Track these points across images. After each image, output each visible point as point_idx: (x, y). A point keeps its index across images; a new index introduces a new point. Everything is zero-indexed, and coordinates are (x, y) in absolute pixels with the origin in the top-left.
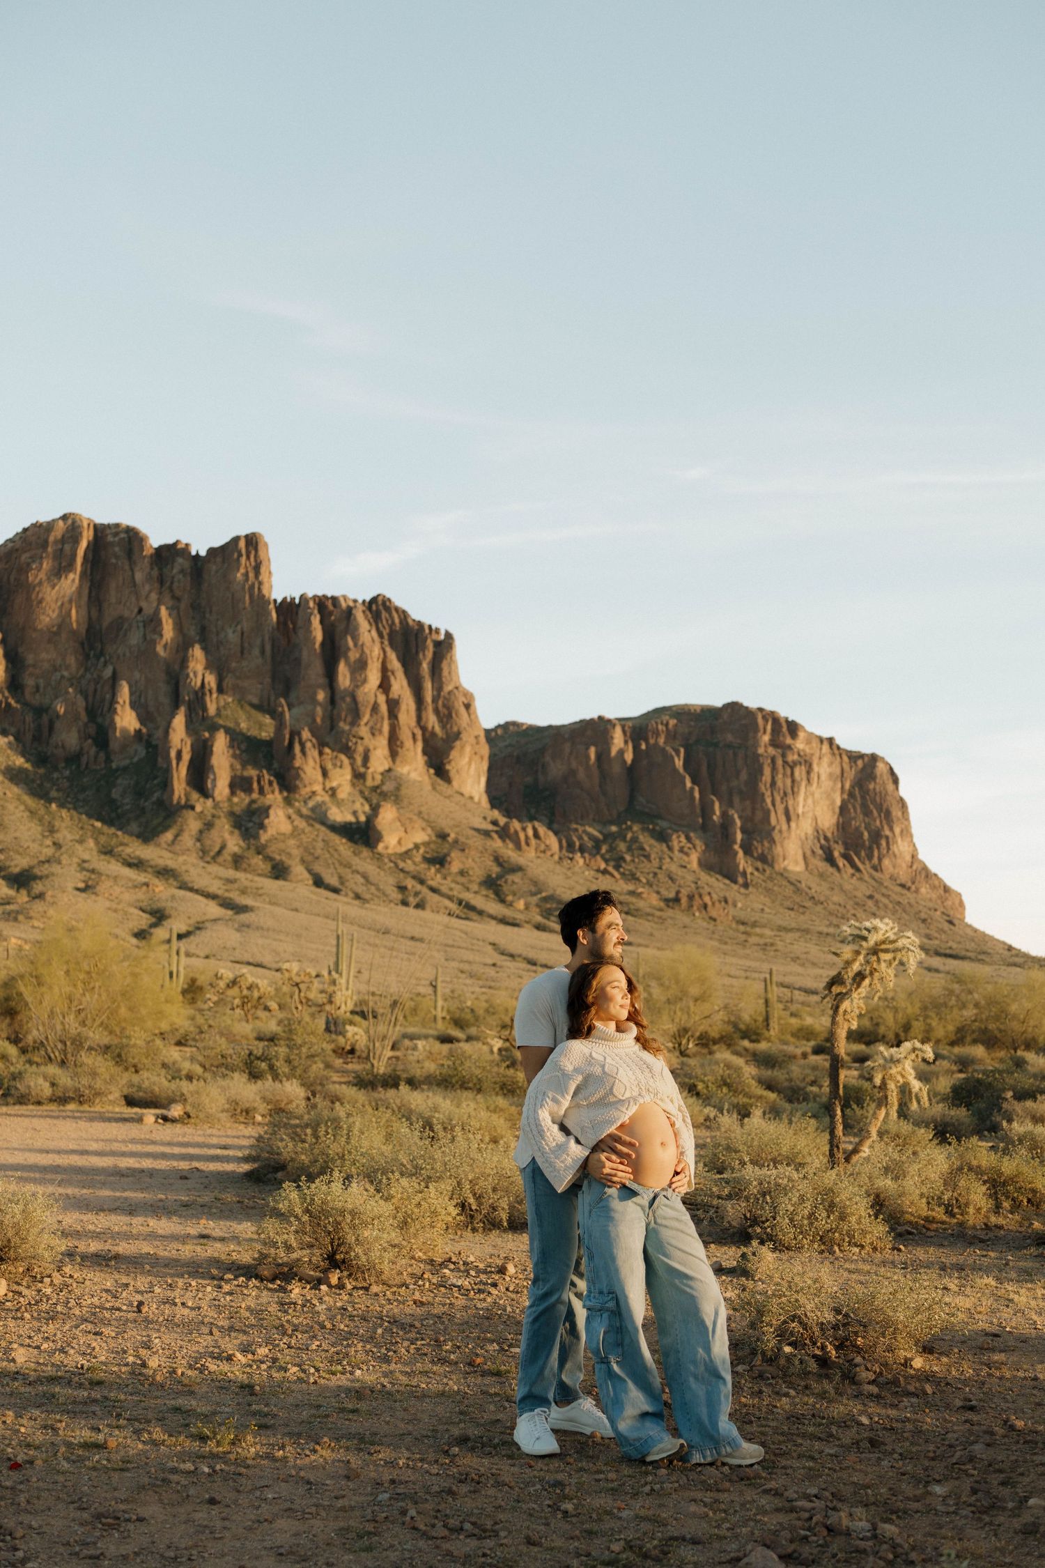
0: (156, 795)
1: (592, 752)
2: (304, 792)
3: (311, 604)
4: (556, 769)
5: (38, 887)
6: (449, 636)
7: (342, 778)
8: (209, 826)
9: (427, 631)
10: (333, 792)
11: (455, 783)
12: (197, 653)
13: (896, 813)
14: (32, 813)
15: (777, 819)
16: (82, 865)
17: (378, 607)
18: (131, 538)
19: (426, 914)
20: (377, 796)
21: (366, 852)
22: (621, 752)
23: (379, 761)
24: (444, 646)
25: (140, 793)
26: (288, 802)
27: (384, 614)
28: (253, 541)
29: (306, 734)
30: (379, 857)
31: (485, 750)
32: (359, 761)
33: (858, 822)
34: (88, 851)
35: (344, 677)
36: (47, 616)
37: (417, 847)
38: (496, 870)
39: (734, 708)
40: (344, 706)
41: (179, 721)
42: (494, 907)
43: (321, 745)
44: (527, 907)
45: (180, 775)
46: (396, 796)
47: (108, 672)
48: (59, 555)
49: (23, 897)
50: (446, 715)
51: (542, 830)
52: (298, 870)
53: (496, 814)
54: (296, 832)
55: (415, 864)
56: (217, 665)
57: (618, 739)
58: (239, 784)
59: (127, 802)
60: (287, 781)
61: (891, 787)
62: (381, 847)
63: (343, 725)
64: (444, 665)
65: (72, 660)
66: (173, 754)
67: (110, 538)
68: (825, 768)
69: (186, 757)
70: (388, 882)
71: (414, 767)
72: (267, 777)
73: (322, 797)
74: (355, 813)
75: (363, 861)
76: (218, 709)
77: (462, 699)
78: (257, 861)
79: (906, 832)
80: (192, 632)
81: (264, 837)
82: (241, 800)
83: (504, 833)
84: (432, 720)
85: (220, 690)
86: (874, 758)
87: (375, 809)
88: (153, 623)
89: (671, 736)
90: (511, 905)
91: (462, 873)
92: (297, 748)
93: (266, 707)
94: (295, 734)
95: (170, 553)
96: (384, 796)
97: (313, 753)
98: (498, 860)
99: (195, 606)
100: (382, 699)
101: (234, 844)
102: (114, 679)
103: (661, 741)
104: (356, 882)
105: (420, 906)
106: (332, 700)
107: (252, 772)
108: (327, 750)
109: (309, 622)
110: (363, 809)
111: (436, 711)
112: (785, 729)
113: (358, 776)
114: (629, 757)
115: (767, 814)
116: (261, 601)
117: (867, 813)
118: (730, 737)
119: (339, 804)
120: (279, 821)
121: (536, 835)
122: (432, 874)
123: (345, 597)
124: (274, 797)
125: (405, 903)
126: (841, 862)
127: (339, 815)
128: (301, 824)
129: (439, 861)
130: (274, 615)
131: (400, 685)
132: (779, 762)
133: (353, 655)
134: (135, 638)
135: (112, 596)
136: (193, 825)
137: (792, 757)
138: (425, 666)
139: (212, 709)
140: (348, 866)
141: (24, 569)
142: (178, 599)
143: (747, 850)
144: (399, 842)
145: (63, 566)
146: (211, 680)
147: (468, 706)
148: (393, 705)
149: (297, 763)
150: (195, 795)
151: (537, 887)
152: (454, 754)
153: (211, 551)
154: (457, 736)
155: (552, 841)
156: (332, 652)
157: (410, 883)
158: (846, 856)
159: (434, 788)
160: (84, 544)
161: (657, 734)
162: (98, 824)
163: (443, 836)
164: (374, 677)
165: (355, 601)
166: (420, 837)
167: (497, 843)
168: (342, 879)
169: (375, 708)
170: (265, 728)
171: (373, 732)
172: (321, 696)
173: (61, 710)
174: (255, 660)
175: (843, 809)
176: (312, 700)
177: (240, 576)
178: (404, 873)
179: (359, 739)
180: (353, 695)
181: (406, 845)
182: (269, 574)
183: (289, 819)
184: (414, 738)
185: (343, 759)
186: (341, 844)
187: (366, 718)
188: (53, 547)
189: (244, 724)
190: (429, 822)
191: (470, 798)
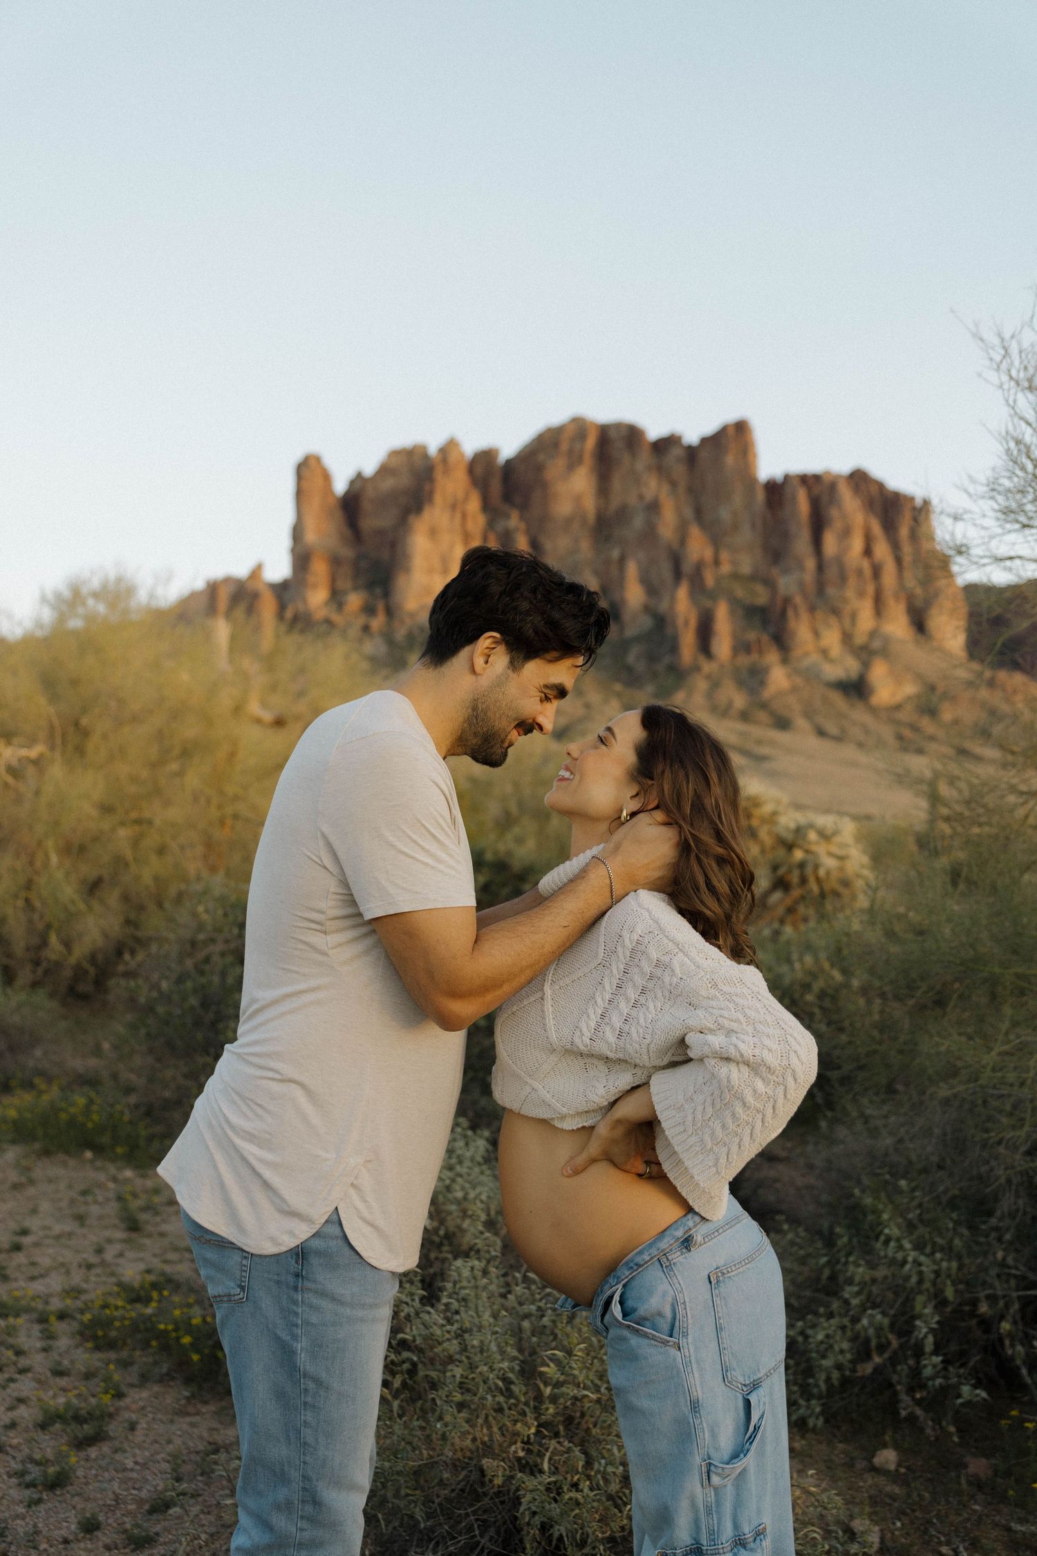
0: (666, 660)
2: (797, 653)
3: (796, 483)
6: (926, 503)
7: (832, 638)
8: (715, 684)
9: (902, 498)
10: (824, 652)
11: (936, 638)
12: (695, 532)
17: (859, 479)
18: (632, 434)
20: (866, 653)
21: (861, 706)
23: (866, 621)
24: (922, 512)
25: (652, 658)
26: (785, 661)
27: (864, 487)
28: (740, 429)
29: (798, 600)
30: (872, 710)
31: (963, 606)
32: (847, 622)
35: (830, 543)
36: (563, 508)
37: (908, 699)
40: (832, 573)
41: (682, 593)
43: (812, 609)
45: (688, 641)
46: (885, 652)
47: (615, 554)
48: (570, 452)
50: (925, 576)
52: (801, 722)
53: (974, 665)
54: (794, 689)
55: (902, 716)
56: (716, 539)
58: (742, 647)
59: (641, 667)
60: (782, 641)
62: (874, 700)
63: (831, 591)
64: (923, 529)
65: (585, 546)
66: (680, 621)
67: (613, 434)
69: (693, 623)
70: (886, 731)
71: (898, 626)
72: (765, 638)
73: (815, 658)
74: (848, 670)
75: (858, 712)
76: (718, 580)
77: (938, 561)
78: (762, 716)
80: (688, 512)
81: (768, 693)
82: (744, 661)
84: (913, 584)
87: (866, 665)
88: (654, 507)
91: (954, 722)
92: (790, 613)
93: (762, 577)
94: (787, 601)
95: (667, 444)
96: (873, 653)
97: (805, 616)
99: (691, 490)
100: (866, 565)
101: (740, 701)
102: (622, 560)
104: (855, 732)
106: (820, 568)
107: (752, 636)
108: (819, 614)
109: (794, 498)
110: (854, 666)
111: (917, 573)
113: (847, 638)
116: (750, 481)
119: (831, 662)
120: (779, 678)
123: (827, 473)
124: (772, 657)
125: (904, 749)
127: (834, 672)
128: (799, 681)
129: (931, 711)
130: (760, 496)
131: (882, 550)
133: (838, 525)
134: (638, 522)
135: (617, 483)
136: (701, 685)
138: (904, 532)
139: (710, 580)
140: (845, 717)
141: (539, 468)
142: (673, 484)
144: (892, 695)
145: (574, 461)
146: (708, 553)
147: (945, 568)
148: (877, 572)
149: (792, 623)
150: (702, 660)
152: (934, 611)
153: (704, 441)
154: (936, 595)
156: (818, 524)
157: (907, 733)
159: (916, 642)
160: (591, 442)
162: (618, 687)
163: (932, 688)
164: (857, 544)
165: (838, 476)
166: (910, 689)
167: (984, 693)
168: (842, 730)
169: (860, 572)
170: (761, 597)
171: (861, 594)
172: (810, 564)
174: (746, 536)
176: (801, 567)
177: (730, 460)
178: (897, 723)
179: (845, 601)
180: (839, 561)
181: (899, 697)
182: (755, 456)
183: (789, 676)
184: (897, 598)
185: (833, 621)
186: (837, 698)
187: (852, 582)
188: (564, 447)
189: (740, 592)
190: (918, 676)
191: (950, 653)
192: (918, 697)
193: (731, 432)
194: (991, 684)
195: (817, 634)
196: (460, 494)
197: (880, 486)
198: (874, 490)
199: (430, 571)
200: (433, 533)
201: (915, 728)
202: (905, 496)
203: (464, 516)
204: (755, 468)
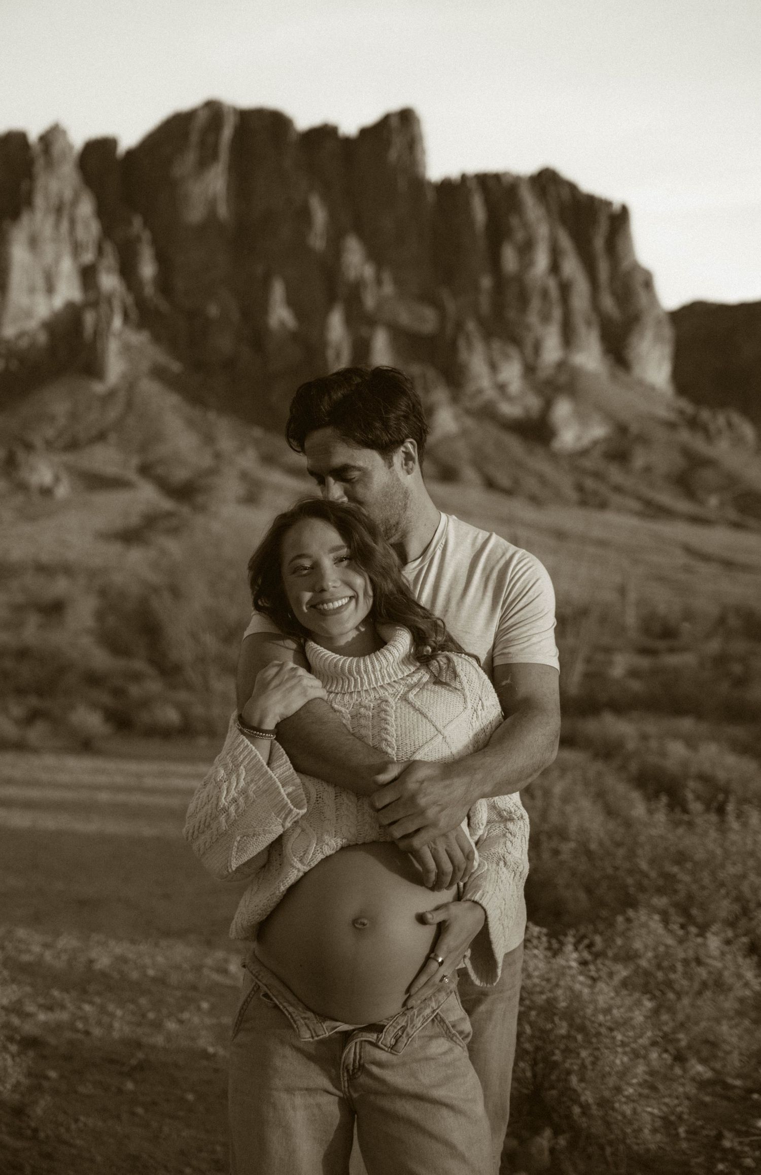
2: (471, 388)
3: (472, 184)
5: (200, 499)
6: (624, 209)
7: (511, 371)
9: (597, 203)
10: (502, 388)
11: (637, 371)
12: (353, 244)
14: (191, 423)
16: (244, 476)
17: (545, 181)
18: (277, 123)
19: (610, 516)
20: (549, 389)
21: (540, 451)
23: (552, 351)
24: (620, 219)
26: (455, 399)
27: (552, 190)
28: (405, 119)
29: (471, 326)
30: (554, 457)
31: (668, 332)
32: (529, 352)
34: (248, 460)
35: (510, 259)
36: (195, 214)
37: (595, 443)
38: (684, 464)
40: (510, 292)
41: (336, 319)
42: (683, 505)
43: (488, 335)
44: (722, 504)
46: (570, 389)
47: (258, 271)
48: (202, 143)
49: (185, 510)
50: (624, 296)
51: (736, 418)
52: (468, 473)
53: (681, 404)
54: (464, 433)
55: (594, 462)
56: (375, 255)
60: (452, 376)
62: (556, 444)
63: (511, 314)
64: (619, 242)
65: (222, 261)
66: (332, 353)
67: (254, 124)
69: (346, 355)
70: (566, 483)
71: (589, 357)
72: (431, 374)
73: (490, 393)
74: (526, 408)
75: (537, 460)
76: (378, 303)
77: (639, 279)
80: (346, 219)
84: (608, 303)
85: (379, 282)
87: (549, 404)
88: (305, 215)
90: (701, 503)
91: (648, 469)
92: (463, 342)
93: (430, 299)
94: (459, 326)
95: (320, 136)
96: (558, 389)
97: (477, 346)
98: (685, 453)
99: (348, 193)
100: (552, 285)
104: (531, 484)
105: (603, 505)
106: (498, 287)
107: (417, 369)
108: (495, 342)
109: (468, 203)
110: (534, 402)
111: (614, 294)
113: (530, 370)
116: (418, 183)
119: (509, 399)
120: (446, 420)
121: (730, 425)
122: (614, 472)
123: (507, 173)
124: (440, 395)
125: (584, 504)
127: (510, 410)
128: (469, 422)
129: (620, 456)
130: (431, 196)
131: (571, 267)
133: (520, 236)
134: (285, 232)
138: (599, 243)
139: (369, 303)
140: (521, 465)
141: (165, 165)
142: (327, 186)
144: (579, 438)
145: (207, 158)
146: (368, 271)
147: (648, 284)
148: (565, 289)
149: (463, 355)
151: (730, 481)
152: (634, 339)
153: (364, 131)
154: (636, 318)
155: (747, 430)
156: (497, 234)
157: (589, 483)
159: (613, 377)
160: (227, 133)
162: (257, 432)
163: (624, 430)
164: (542, 261)
165: (519, 177)
166: (598, 431)
167: (684, 435)
168: (516, 481)
169: (545, 294)
170: (428, 321)
171: (546, 318)
172: (486, 282)
173: (213, 310)
174: (413, 249)
176: (476, 288)
177: (393, 155)
178: (584, 472)
179: (528, 328)
180: (519, 279)
181: (586, 441)
182: (423, 152)
183: (457, 418)
184: (589, 323)
185: (513, 352)
186: (515, 445)
187: (536, 303)
188: (194, 138)
189: (404, 318)
190: (609, 416)
191: (653, 388)
192: (607, 440)
193: (394, 122)
194: (693, 424)
195: (493, 367)
196: (68, 194)
197: (573, 189)
198: (565, 193)
199: (32, 290)
200: (33, 242)
201: (599, 477)
202: (600, 200)
203: (72, 222)
204: (425, 167)
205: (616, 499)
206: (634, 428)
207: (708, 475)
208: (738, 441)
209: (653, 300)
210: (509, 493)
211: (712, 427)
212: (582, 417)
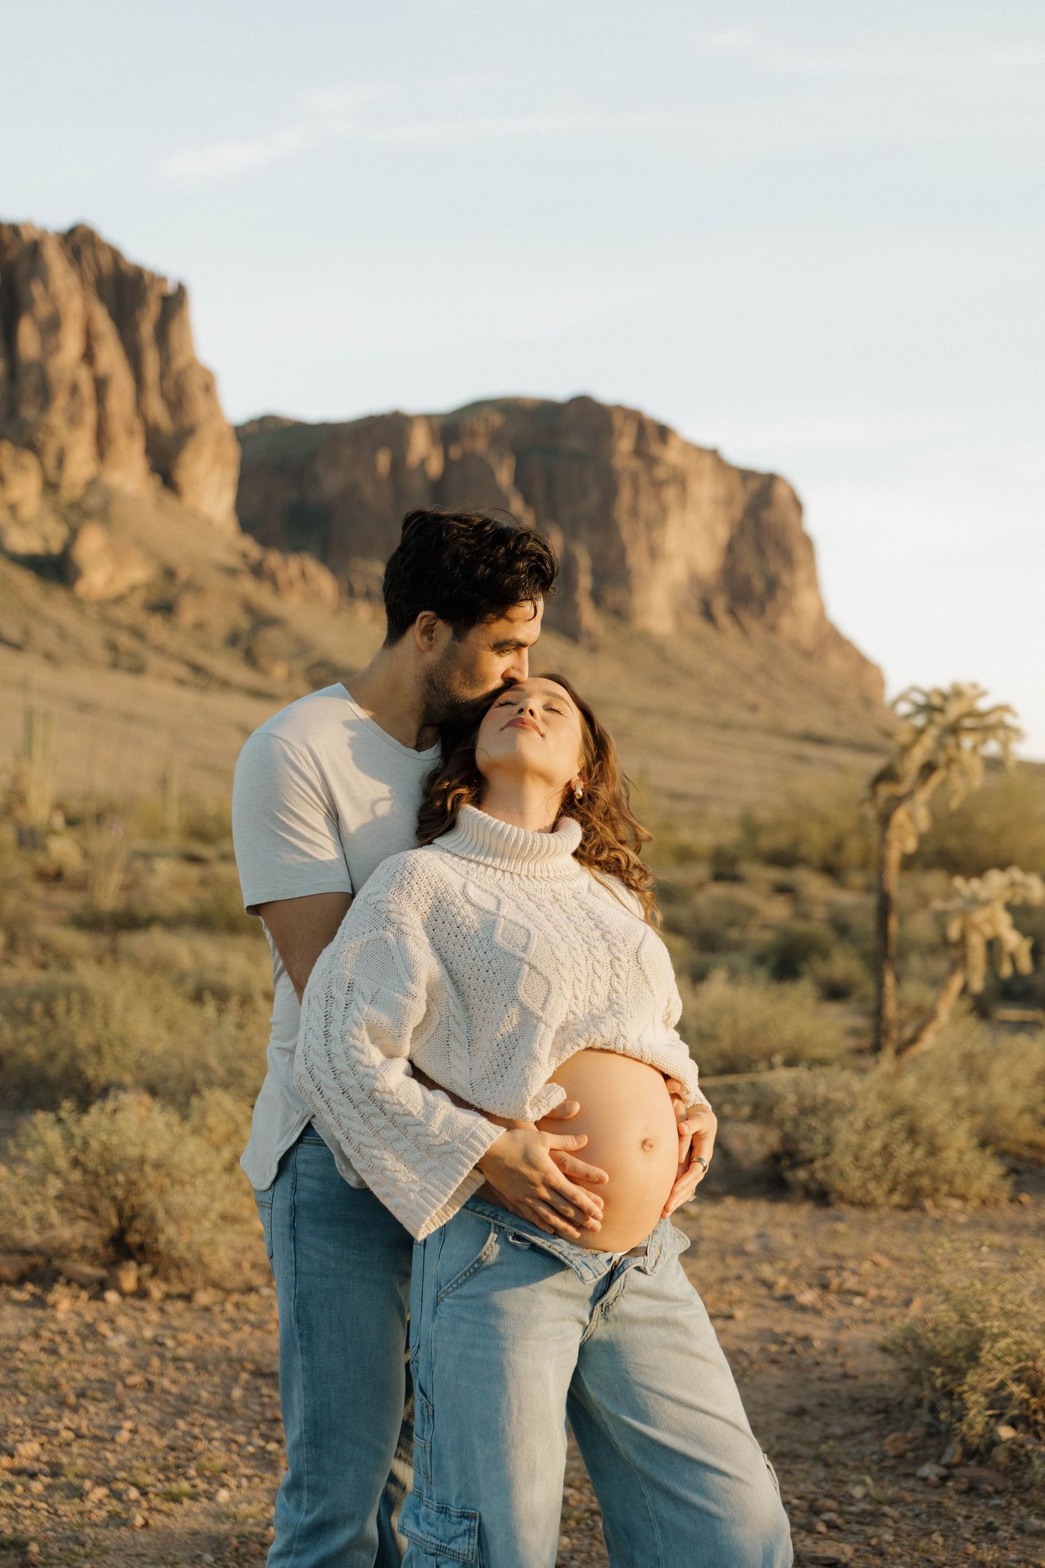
1: (383, 460)
4: (331, 482)
6: (180, 288)
7: (25, 487)
9: (146, 278)
10: (12, 511)
11: (190, 497)
13: (800, 553)
15: (636, 558)
17: (79, 243)
19: (147, 684)
20: (75, 514)
21: (60, 594)
22: (423, 463)
23: (80, 465)
24: (174, 302)
27: (87, 253)
30: (79, 604)
31: (232, 452)
32: (50, 462)
33: (749, 565)
35: (29, 340)
37: (133, 589)
38: (244, 623)
39: (583, 405)
40: (28, 384)
42: (241, 674)
44: (291, 674)
46: (103, 514)
50: (177, 400)
51: (312, 567)
53: (248, 545)
55: (131, 613)
57: (420, 444)
61: (792, 516)
62: (81, 587)
63: (28, 412)
64: (174, 331)
68: (705, 489)
70: (92, 637)
71: (129, 474)
74: (46, 539)
75: (55, 606)
77: (199, 379)
79: (813, 581)
83: (258, 571)
84: (157, 409)
86: (770, 481)
87: (74, 534)
89: (495, 438)
90: (267, 671)
91: (199, 626)
96: (87, 515)
98: (249, 608)
100: (83, 376)
103: (480, 445)
104: (45, 637)
105: (138, 669)
106: (12, 375)
110: (57, 533)
111: (164, 395)
112: (651, 434)
113: (50, 487)
114: (435, 467)
115: (623, 552)
117: (761, 551)
118: (575, 443)
119: (22, 524)
121: (303, 574)
122: (156, 627)
123: (29, 225)
125: (115, 665)
126: (724, 620)
127: (23, 541)
129: (165, 608)
131: (111, 356)
132: (644, 480)
133: (43, 310)
137: (661, 473)
138: (147, 330)
140: (33, 612)
143: (597, 597)
144: (111, 580)
147: (209, 388)
148: (101, 386)
151: (302, 647)
152: (186, 457)
154: (192, 429)
155: (325, 583)
156: (12, 305)
157: (124, 640)
158: (732, 612)
159: (160, 504)
161: (473, 434)
163: (169, 574)
164: (72, 344)
165: (44, 233)
166: (138, 573)
167: (248, 586)
168: (27, 633)
169: (74, 390)
171: (74, 421)
175: (731, 549)
178: (116, 625)
179: (51, 432)
180: (41, 368)
181: (121, 585)
184: (130, 432)
185: (29, 460)
186: (26, 583)
187: (61, 400)
190: (151, 554)
191: (209, 522)
192: (149, 586)
195: (2, 480)
197: (116, 255)
198: (106, 261)
201: (138, 634)
202: (152, 275)
205: (155, 663)
206: (184, 573)
207: (272, 636)
208: (313, 597)
209: (215, 410)
210: (17, 647)
211: (282, 578)
212: (118, 556)
